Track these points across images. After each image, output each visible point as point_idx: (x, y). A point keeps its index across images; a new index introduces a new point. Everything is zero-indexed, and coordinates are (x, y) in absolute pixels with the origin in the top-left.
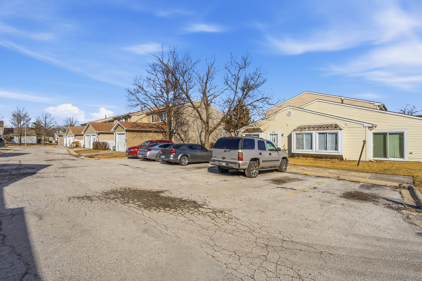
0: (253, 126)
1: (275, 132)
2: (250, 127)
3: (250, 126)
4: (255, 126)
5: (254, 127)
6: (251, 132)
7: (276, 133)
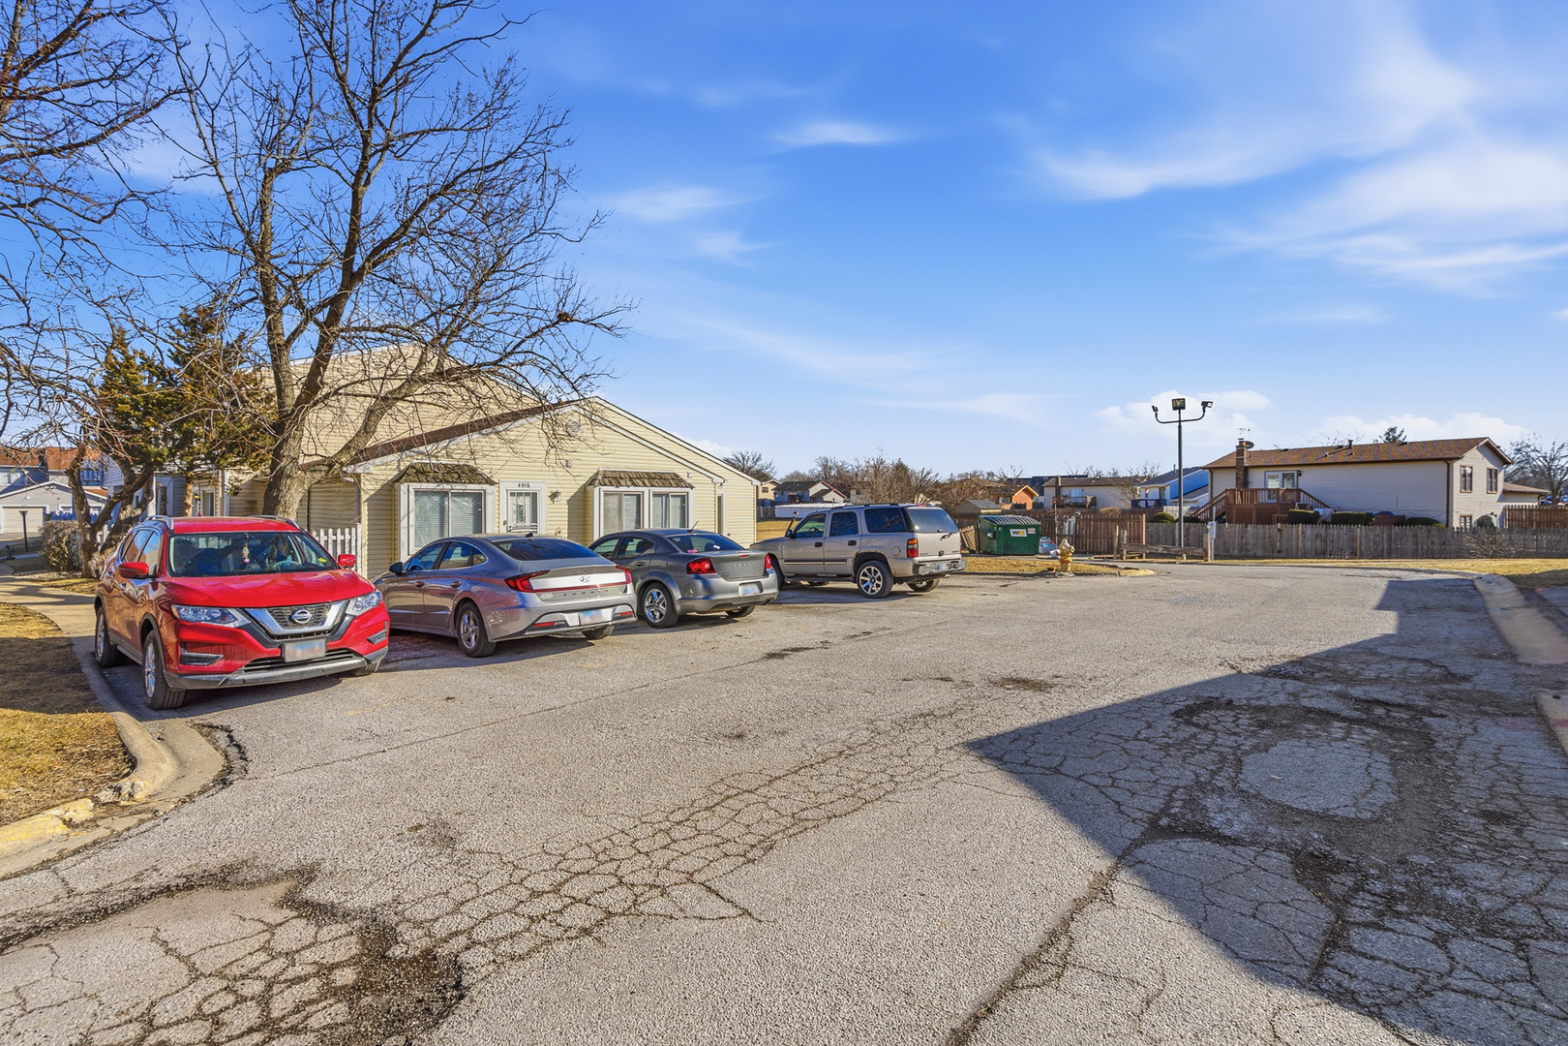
0: (437, 457)
1: (529, 486)
2: (420, 457)
3: (422, 453)
4: (448, 455)
5: (444, 461)
6: (447, 482)
7: (532, 488)
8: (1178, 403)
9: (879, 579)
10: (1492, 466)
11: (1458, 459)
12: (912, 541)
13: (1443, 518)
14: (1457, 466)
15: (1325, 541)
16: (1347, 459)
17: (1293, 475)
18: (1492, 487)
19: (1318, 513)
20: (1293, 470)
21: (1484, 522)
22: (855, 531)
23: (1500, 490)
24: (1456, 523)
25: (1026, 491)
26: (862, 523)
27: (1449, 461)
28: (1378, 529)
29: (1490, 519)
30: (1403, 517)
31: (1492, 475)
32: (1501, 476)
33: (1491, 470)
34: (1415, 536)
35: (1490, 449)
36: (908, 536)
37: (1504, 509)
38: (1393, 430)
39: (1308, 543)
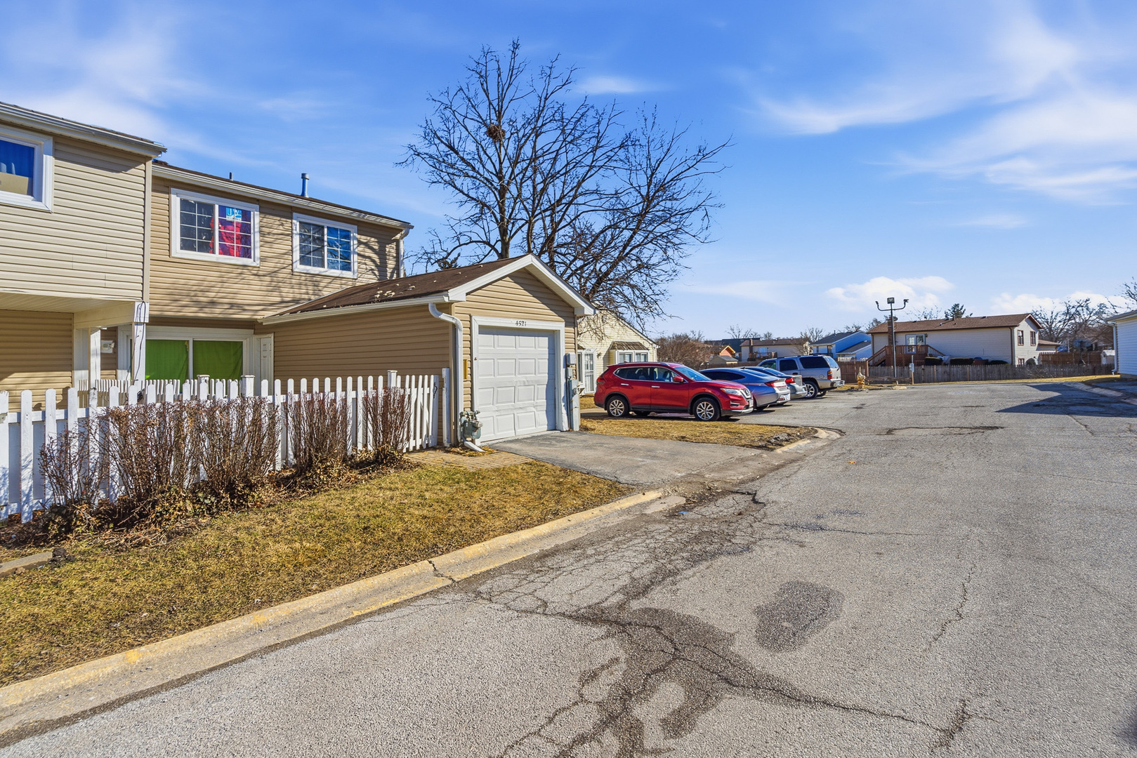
7: (592, 351)
8: (891, 300)
9: (812, 390)
10: (1032, 330)
11: (1016, 326)
12: (829, 372)
13: (1010, 360)
14: (1016, 329)
15: (949, 375)
16: (953, 327)
17: (922, 337)
18: (1033, 342)
19: (941, 359)
20: (922, 334)
21: (1031, 362)
22: (796, 368)
23: (1037, 343)
24: (1017, 363)
25: (728, 349)
26: (799, 365)
27: (1011, 327)
28: (979, 368)
29: (1034, 360)
30: (987, 360)
31: (1033, 334)
32: (1037, 335)
33: (1032, 332)
34: (999, 371)
35: (1032, 320)
36: (827, 369)
37: (1040, 355)
38: (957, 305)
39: (940, 376)
